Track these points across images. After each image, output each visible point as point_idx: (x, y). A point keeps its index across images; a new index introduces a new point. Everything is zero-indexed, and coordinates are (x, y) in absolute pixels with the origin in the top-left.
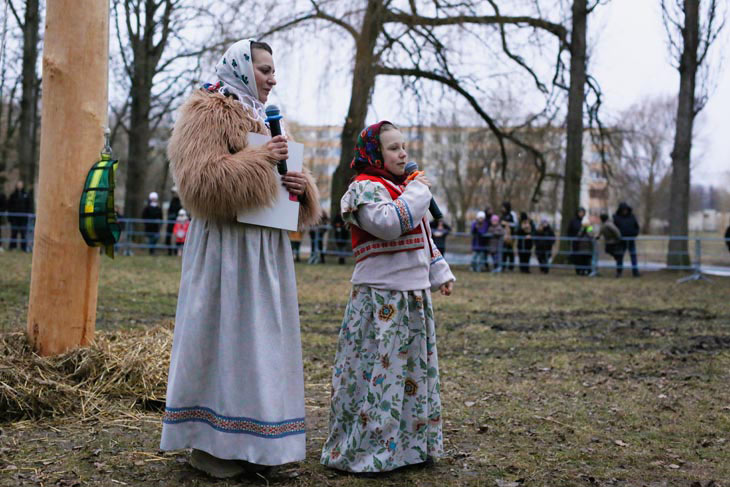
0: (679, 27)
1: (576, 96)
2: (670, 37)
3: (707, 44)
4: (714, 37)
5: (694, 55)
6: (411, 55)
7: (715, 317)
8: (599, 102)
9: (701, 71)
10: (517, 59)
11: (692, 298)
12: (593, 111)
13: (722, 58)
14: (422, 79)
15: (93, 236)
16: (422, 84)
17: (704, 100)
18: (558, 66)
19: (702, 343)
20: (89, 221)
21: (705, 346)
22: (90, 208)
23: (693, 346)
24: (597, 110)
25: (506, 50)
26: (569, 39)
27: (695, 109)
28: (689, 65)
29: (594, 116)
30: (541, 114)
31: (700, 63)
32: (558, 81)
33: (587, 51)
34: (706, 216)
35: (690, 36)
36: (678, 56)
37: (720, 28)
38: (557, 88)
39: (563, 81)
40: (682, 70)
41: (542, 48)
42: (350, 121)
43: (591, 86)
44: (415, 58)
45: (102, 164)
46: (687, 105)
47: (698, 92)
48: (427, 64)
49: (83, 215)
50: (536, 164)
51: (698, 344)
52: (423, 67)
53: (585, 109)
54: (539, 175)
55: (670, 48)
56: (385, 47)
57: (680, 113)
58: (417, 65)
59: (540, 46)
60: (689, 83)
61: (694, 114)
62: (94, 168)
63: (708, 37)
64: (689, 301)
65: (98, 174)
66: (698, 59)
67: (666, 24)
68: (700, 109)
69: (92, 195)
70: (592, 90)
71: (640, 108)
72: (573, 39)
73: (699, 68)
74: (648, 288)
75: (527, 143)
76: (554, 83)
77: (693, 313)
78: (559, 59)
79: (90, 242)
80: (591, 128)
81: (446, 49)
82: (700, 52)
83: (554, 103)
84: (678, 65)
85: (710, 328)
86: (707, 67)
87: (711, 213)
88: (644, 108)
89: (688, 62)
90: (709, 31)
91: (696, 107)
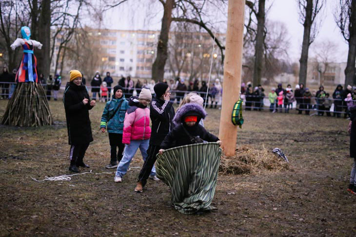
0: (305, 7)
2: (301, 12)
3: (315, 15)
4: (318, 12)
5: (311, 20)
9: (313, 26)
13: (321, 21)
15: (235, 123)
17: (314, 38)
18: (250, 21)
20: (234, 119)
22: (234, 115)
27: (310, 42)
28: (308, 24)
35: (309, 12)
37: (321, 8)
40: (305, 25)
45: (238, 102)
46: (307, 40)
47: (311, 35)
49: (232, 117)
57: (304, 43)
60: (308, 31)
61: (310, 44)
62: (236, 103)
65: (237, 105)
67: (300, 7)
68: (312, 42)
69: (235, 111)
79: (234, 124)
84: (303, 23)
89: (308, 22)
90: (316, 9)
91: (310, 41)
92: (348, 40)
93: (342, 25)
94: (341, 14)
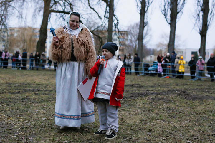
0: (140, 1)
1: (111, 20)
2: (137, 4)
3: (148, 7)
4: (150, 5)
5: (144, 10)
6: (62, 7)
7: (142, 87)
8: (118, 23)
9: (146, 15)
10: (93, 9)
11: (140, 80)
12: (116, 25)
14: (66, 14)
16: (65, 16)
17: (147, 23)
18: (106, 12)
19: (134, 95)
21: (134, 96)
23: (131, 96)
24: (117, 25)
25: (89, 6)
26: (109, 3)
28: (143, 13)
29: (116, 27)
30: (101, 26)
31: (146, 12)
32: (106, 16)
33: (114, 7)
34: (151, 57)
35: (143, 4)
36: (140, 10)
37: (152, 2)
38: (105, 18)
39: (107, 16)
40: (141, 14)
41: (101, 6)
42: (42, 26)
43: (115, 18)
44: (64, 8)
46: (142, 24)
47: (145, 21)
48: (67, 10)
50: (100, 41)
51: (132, 95)
52: (66, 11)
53: (113, 25)
54: (101, 44)
55: (137, 7)
56: (54, 4)
57: (140, 26)
58: (64, 10)
59: (100, 5)
60: (143, 18)
61: (144, 27)
63: (148, 4)
64: (138, 82)
66: (145, 11)
68: (146, 25)
70: (116, 19)
71: (133, 26)
72: (110, 3)
73: (146, 13)
74: (128, 78)
75: (97, 34)
76: (105, 17)
77: (136, 86)
78: (106, 10)
80: (115, 31)
81: (73, 6)
82: (146, 9)
83: (104, 23)
84: (140, 12)
85: (139, 90)
86: (148, 13)
87: (153, 56)
88: (134, 26)
90: (149, 3)
91: (145, 25)
92: (170, 24)
93: (165, 12)
94: (165, 6)
